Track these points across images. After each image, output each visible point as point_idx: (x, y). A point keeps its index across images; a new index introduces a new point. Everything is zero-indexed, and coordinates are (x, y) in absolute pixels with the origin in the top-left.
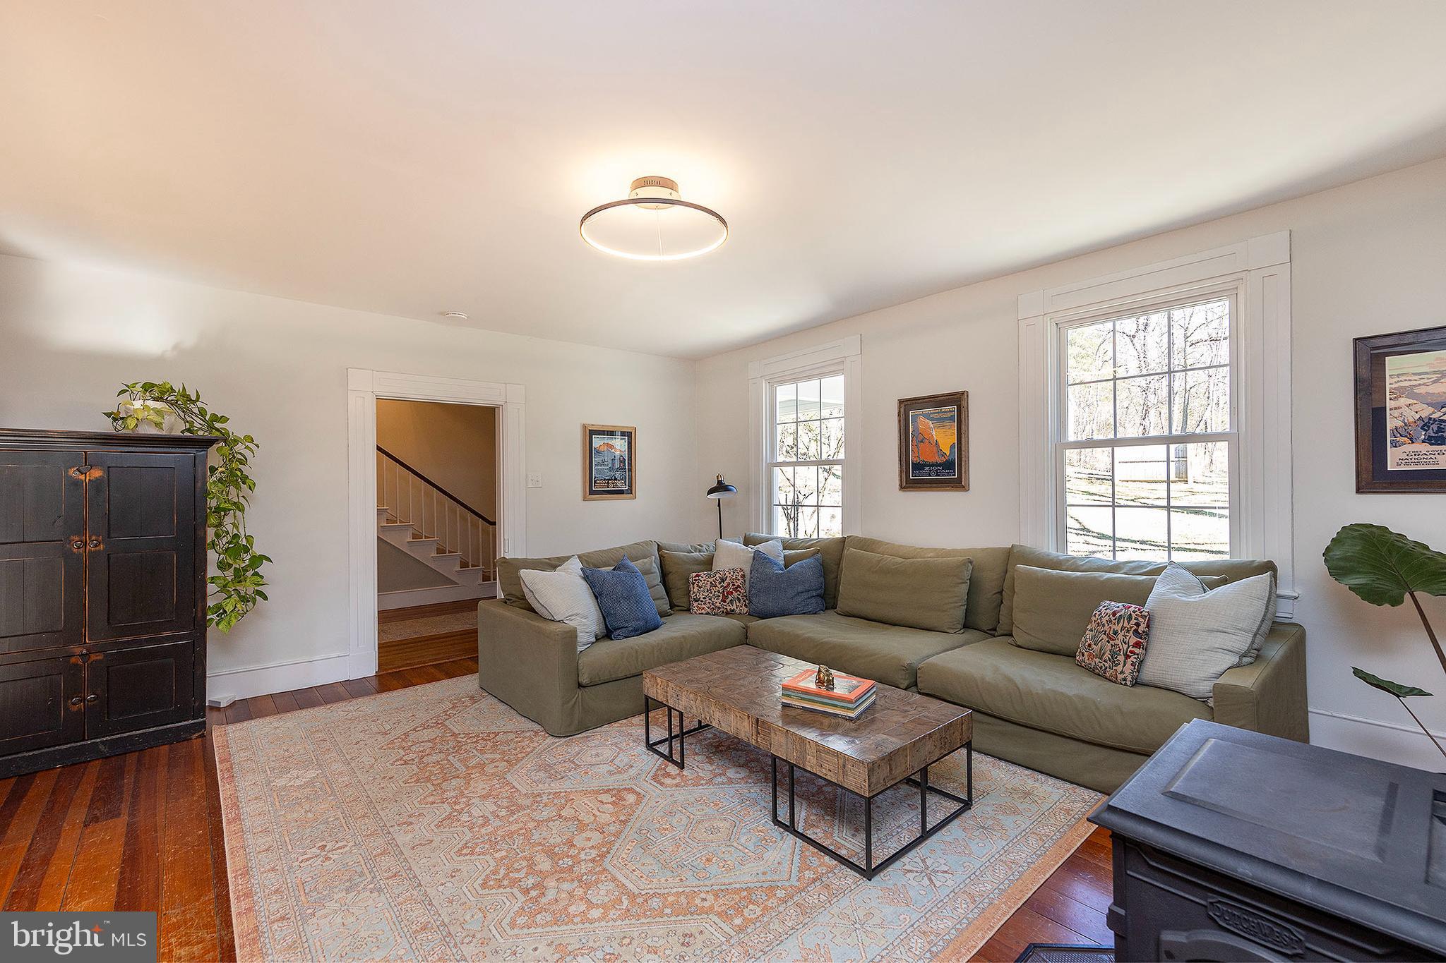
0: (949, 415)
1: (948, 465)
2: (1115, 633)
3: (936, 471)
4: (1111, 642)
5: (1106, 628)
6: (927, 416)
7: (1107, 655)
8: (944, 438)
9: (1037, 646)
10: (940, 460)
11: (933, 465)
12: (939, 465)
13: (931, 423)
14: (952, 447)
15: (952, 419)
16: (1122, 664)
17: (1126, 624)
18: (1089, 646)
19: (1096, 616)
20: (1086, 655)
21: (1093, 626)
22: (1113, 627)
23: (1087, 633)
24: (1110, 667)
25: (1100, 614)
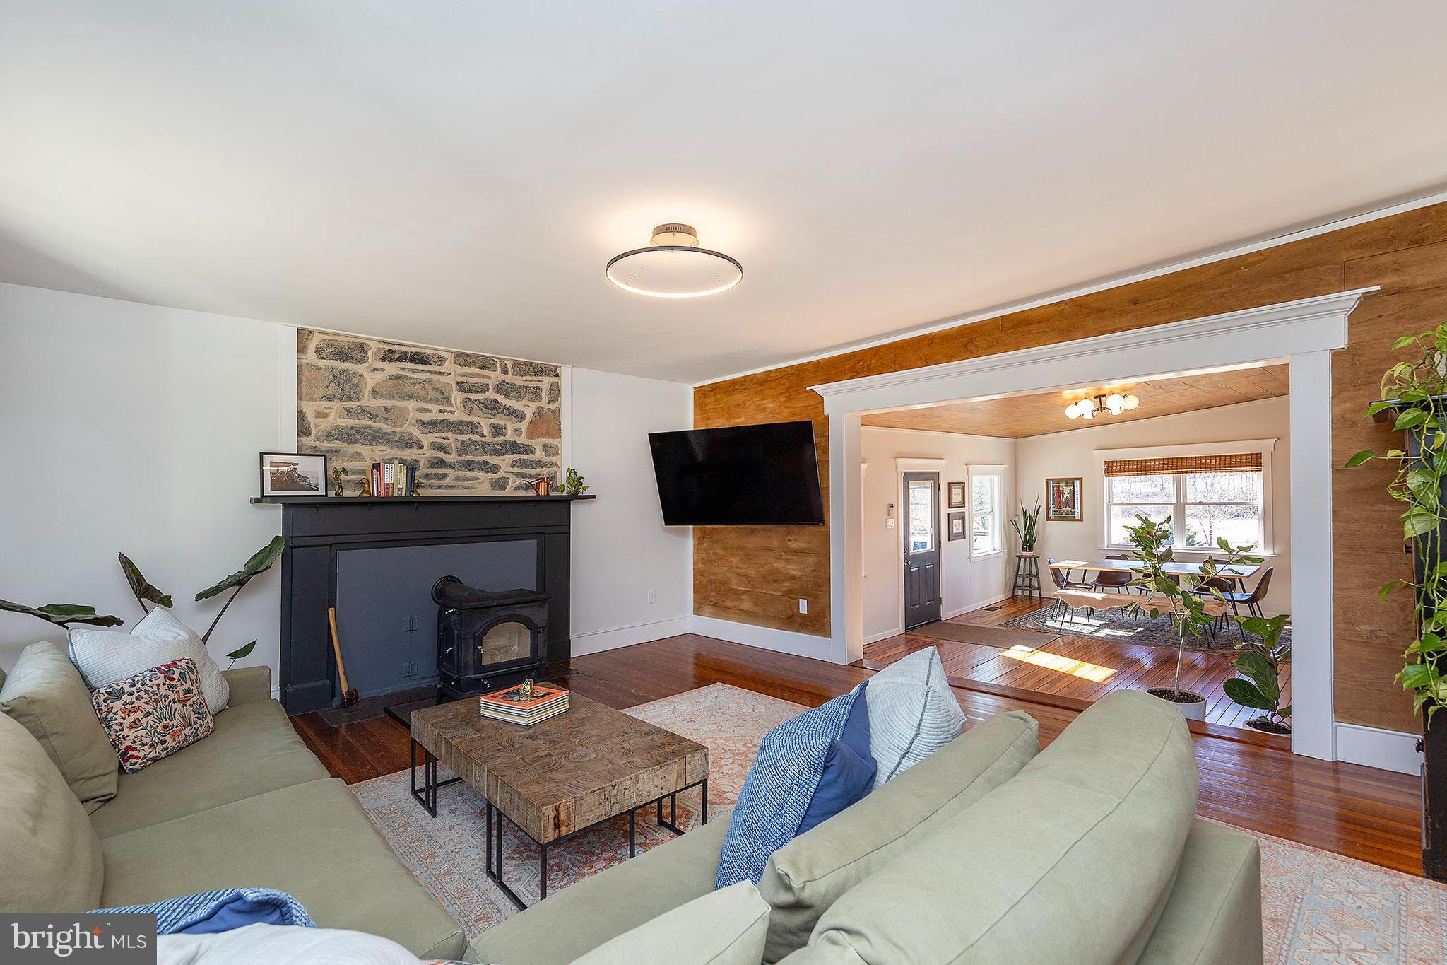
2: (188, 692)
5: (172, 696)
7: (194, 717)
16: (207, 713)
17: (192, 677)
18: (165, 727)
19: (138, 698)
20: (168, 738)
21: (149, 708)
22: (181, 689)
23: (144, 722)
24: (201, 725)
25: (147, 692)
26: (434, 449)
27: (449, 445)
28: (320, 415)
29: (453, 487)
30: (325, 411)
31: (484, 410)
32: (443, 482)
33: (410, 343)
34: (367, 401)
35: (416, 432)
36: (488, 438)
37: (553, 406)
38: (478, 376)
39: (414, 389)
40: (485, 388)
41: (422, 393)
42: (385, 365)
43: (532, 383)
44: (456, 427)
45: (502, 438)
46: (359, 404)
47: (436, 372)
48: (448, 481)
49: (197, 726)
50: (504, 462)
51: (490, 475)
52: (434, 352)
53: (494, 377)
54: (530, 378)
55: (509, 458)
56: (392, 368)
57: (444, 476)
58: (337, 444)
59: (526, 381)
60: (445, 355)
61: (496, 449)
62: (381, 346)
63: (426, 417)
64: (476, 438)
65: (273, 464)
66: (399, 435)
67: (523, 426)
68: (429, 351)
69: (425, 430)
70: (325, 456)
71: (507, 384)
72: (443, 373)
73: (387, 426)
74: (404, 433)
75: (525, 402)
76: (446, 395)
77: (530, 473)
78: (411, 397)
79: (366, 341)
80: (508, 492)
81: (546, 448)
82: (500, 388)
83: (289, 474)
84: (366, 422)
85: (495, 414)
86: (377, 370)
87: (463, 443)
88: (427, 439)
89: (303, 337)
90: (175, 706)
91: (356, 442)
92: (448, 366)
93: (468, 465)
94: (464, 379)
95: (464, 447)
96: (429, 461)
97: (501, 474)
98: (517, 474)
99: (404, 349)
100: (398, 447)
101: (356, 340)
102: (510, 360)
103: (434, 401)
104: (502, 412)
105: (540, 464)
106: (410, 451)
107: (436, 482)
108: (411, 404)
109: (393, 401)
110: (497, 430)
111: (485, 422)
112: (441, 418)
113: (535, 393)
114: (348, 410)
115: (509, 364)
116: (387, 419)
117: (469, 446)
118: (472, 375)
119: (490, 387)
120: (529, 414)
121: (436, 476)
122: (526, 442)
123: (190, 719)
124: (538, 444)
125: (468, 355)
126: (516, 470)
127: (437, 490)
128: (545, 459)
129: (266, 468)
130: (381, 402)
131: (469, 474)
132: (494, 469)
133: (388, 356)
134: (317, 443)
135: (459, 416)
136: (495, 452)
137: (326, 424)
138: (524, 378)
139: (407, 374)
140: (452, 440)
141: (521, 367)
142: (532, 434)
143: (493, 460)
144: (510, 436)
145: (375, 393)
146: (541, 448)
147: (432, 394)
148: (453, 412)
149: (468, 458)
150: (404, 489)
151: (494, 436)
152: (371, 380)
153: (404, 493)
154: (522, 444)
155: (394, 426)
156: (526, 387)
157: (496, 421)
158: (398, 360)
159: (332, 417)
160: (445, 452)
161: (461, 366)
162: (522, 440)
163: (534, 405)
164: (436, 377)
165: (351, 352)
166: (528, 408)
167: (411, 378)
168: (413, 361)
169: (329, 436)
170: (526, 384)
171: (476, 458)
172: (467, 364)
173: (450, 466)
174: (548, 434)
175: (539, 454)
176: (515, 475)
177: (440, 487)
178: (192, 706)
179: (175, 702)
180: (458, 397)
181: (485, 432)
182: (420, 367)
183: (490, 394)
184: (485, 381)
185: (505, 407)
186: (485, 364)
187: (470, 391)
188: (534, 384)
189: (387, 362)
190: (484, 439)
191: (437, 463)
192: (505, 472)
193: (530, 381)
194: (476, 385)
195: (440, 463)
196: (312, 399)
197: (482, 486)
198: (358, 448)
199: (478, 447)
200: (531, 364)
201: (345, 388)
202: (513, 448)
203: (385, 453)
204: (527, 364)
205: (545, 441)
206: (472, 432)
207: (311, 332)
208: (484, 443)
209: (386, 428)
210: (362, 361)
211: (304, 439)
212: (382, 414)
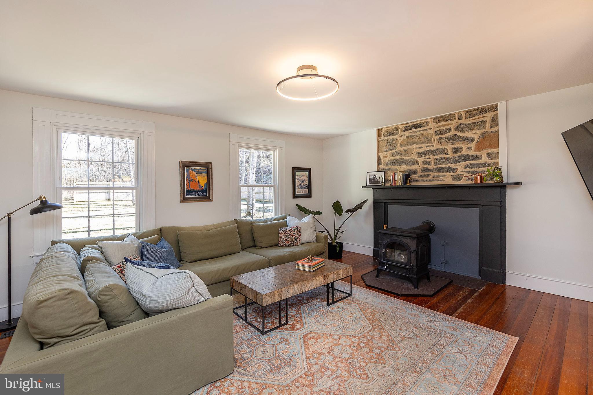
0: (204, 171)
1: (204, 191)
2: (294, 234)
3: (198, 194)
4: (293, 236)
5: (290, 233)
6: (194, 170)
7: (294, 240)
8: (202, 181)
9: (268, 246)
10: (201, 189)
11: (197, 191)
12: (200, 191)
13: (195, 173)
14: (205, 184)
15: (205, 173)
16: (299, 240)
17: (297, 231)
18: (286, 239)
19: (283, 232)
20: (286, 242)
21: (284, 234)
22: (293, 233)
23: (282, 237)
24: (295, 242)
25: (285, 231)
26: (424, 164)
27: (430, 161)
28: (384, 157)
29: (432, 180)
30: (386, 155)
31: (448, 141)
32: (428, 178)
33: (414, 121)
34: (399, 149)
35: (416, 158)
36: (451, 155)
37: (494, 129)
38: (445, 125)
39: (415, 140)
40: (449, 130)
41: (419, 140)
42: (404, 133)
43: (479, 119)
44: (435, 152)
45: (459, 154)
46: (395, 150)
47: (424, 130)
48: (431, 178)
49: (294, 242)
50: (460, 167)
51: (452, 173)
52: (423, 121)
53: (455, 123)
54: (477, 117)
55: (463, 164)
56: (407, 133)
57: (428, 176)
58: (390, 167)
59: (475, 119)
60: (429, 121)
61: (456, 160)
62: (403, 126)
63: (421, 150)
64: (444, 156)
65: (370, 176)
66: (410, 160)
67: (473, 145)
68: (422, 122)
69: (420, 156)
70: (385, 171)
71: (463, 124)
72: (428, 129)
73: (405, 157)
74: (412, 159)
75: (474, 131)
76: (429, 139)
77: (477, 171)
78: (414, 143)
79: (398, 126)
80: (463, 182)
81: (489, 156)
82: (457, 128)
83: (374, 178)
84: (398, 157)
85: (454, 143)
86: (403, 136)
87: (437, 159)
88: (420, 160)
89: (379, 131)
90: (290, 236)
91: (395, 165)
92: (431, 125)
93: (440, 170)
94: (439, 129)
95: (438, 161)
96: (422, 169)
97: (458, 172)
98: (468, 172)
99: (412, 124)
100: (409, 165)
101: (395, 127)
102: (463, 111)
103: (424, 143)
104: (459, 140)
105: (485, 165)
106: (414, 166)
107: (425, 178)
108: (414, 146)
109: (408, 147)
110: (456, 150)
111: (449, 147)
112: (426, 150)
113: (482, 125)
114: (393, 154)
115: (463, 114)
116: (405, 154)
117: (440, 160)
118: (442, 126)
119: (452, 129)
120: (476, 137)
121: (425, 176)
122: (475, 153)
123: (292, 240)
124: (483, 153)
125: (440, 117)
126: (467, 170)
127: (426, 182)
128: (488, 161)
129: (368, 177)
130: (404, 148)
131: (441, 174)
132: (455, 170)
133: (406, 129)
134: (384, 167)
135: (436, 146)
136: (455, 162)
137: (387, 160)
138: (473, 118)
139: (413, 134)
140: (432, 158)
141: (469, 114)
142: (478, 149)
143: (453, 166)
144: (464, 152)
145: (401, 145)
146: (486, 155)
147: (423, 140)
148: (433, 146)
149: (440, 166)
150: (401, 182)
151: (454, 153)
152: (400, 140)
153: (401, 184)
154: (472, 155)
155: (407, 157)
156: (475, 123)
157: (456, 146)
158: (410, 129)
159: (388, 157)
160: (429, 165)
161: (436, 123)
162: (472, 153)
163: (479, 132)
164: (425, 132)
165: (393, 132)
166: (476, 134)
167: (414, 135)
168: (416, 128)
169: (387, 164)
170: (475, 121)
171: (444, 166)
172: (440, 121)
173: (431, 171)
174: (490, 147)
175: (484, 159)
176: (467, 172)
177: (427, 181)
178: (294, 237)
179: (290, 235)
180: (435, 138)
181: (449, 152)
182: (418, 129)
183: (453, 133)
184: (449, 127)
185: (462, 137)
186: (449, 118)
187: (441, 134)
188: (481, 120)
189: (406, 132)
190: (448, 156)
191: (425, 170)
192: (461, 171)
193: (477, 119)
194: (445, 130)
195: (426, 170)
196: (382, 152)
197: (448, 179)
198: (396, 167)
199: (444, 160)
200: (478, 109)
201: (391, 145)
202: (466, 158)
203: (405, 168)
204: (475, 110)
205: (489, 151)
206: (442, 154)
207: (382, 129)
208: (449, 158)
209: (405, 158)
210: (397, 134)
211: (380, 166)
212: (404, 153)
